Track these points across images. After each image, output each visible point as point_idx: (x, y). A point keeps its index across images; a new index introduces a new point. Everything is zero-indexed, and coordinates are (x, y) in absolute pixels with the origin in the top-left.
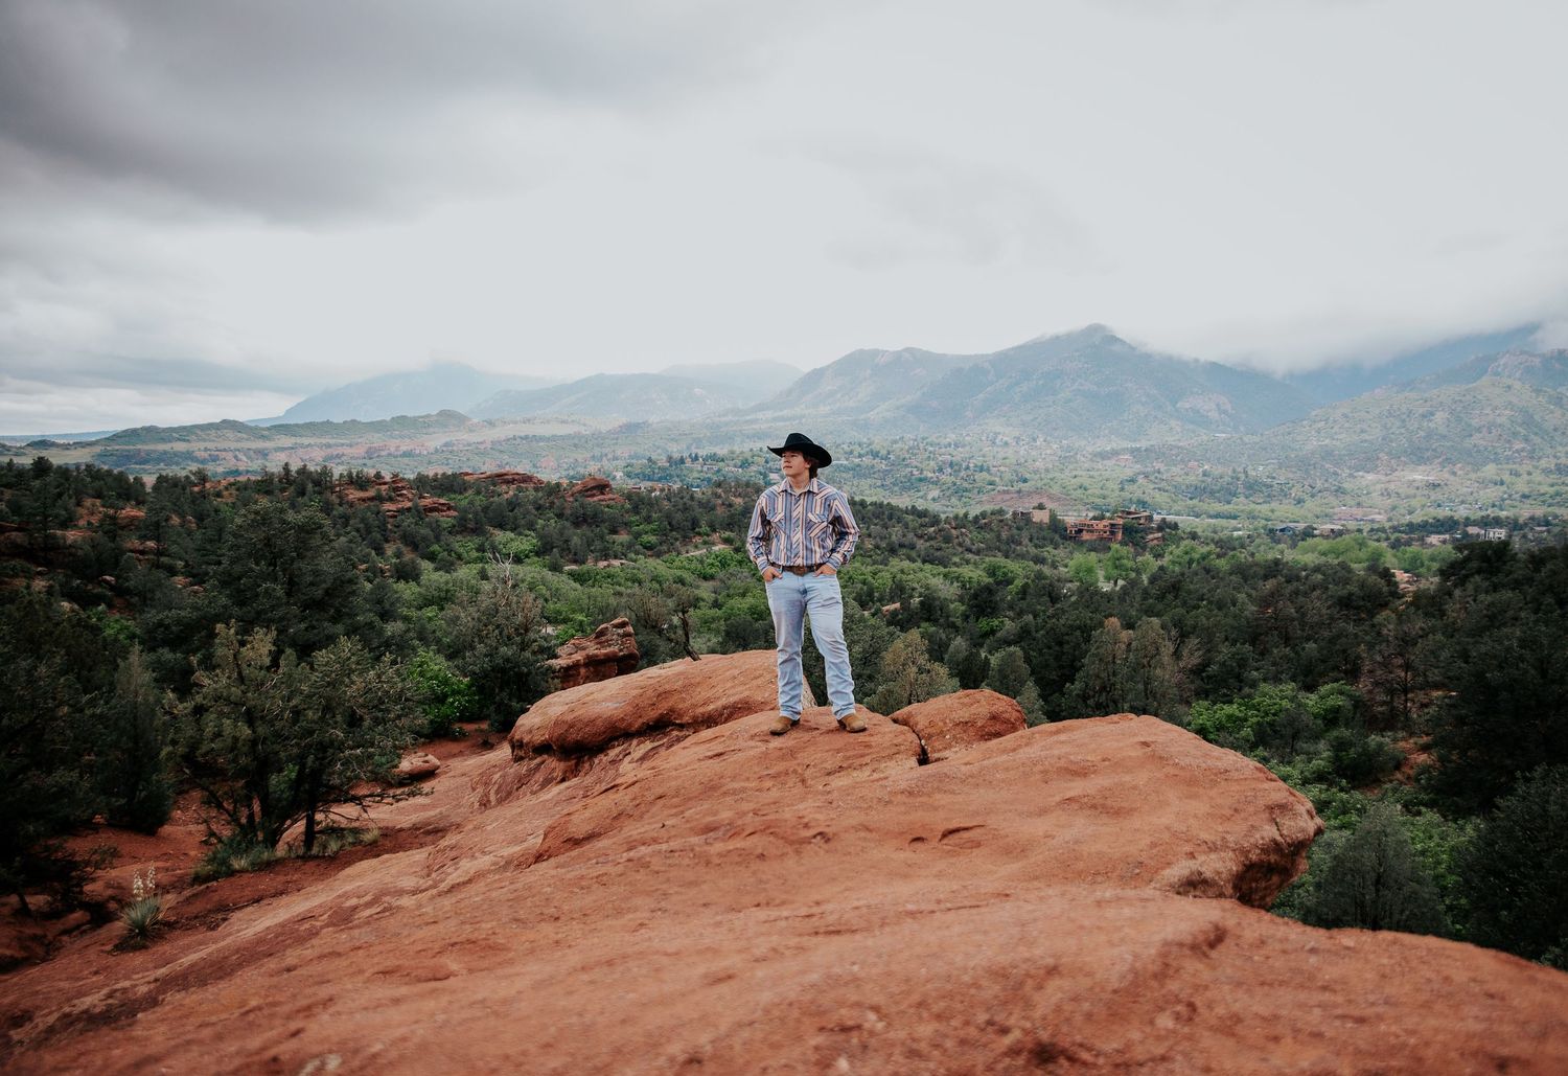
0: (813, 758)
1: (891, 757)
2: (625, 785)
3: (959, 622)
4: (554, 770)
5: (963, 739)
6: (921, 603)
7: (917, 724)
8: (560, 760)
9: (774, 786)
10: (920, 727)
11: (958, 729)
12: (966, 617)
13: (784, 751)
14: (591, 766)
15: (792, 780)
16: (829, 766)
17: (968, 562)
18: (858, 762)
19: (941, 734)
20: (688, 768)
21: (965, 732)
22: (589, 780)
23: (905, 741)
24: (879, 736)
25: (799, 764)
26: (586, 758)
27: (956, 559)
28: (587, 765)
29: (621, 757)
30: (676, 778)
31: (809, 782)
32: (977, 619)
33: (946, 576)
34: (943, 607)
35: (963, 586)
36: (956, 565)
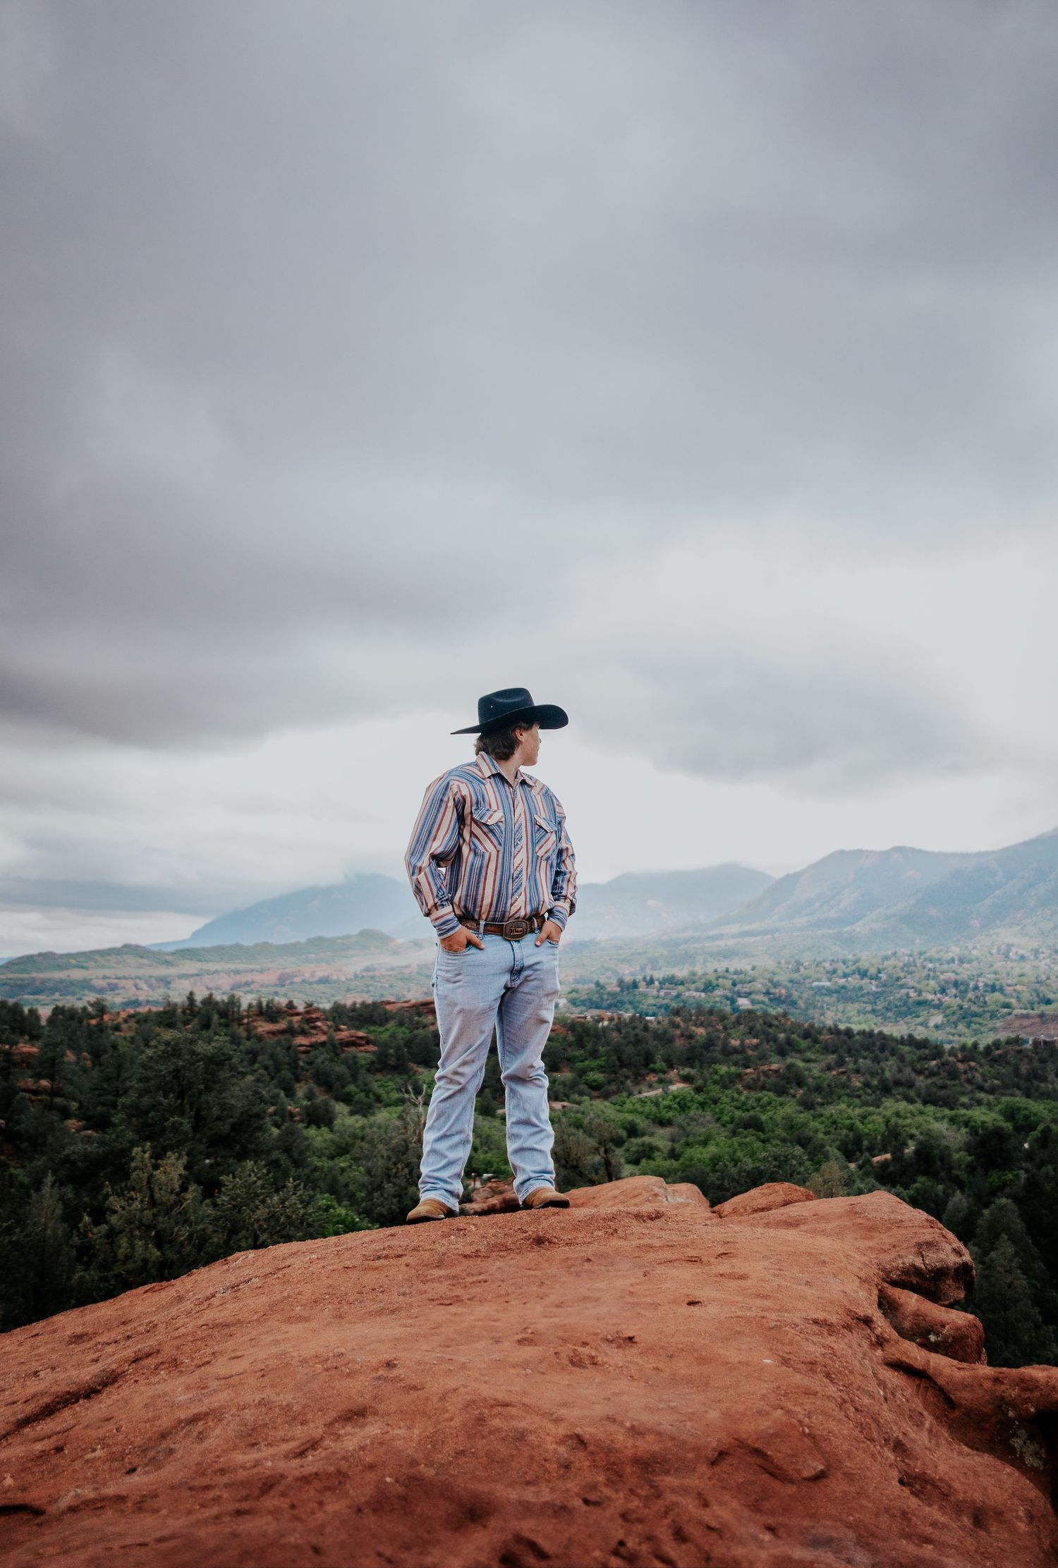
3: (962, 1175)
6: (917, 1152)
12: (971, 1169)
17: (979, 1103)
27: (964, 1099)
32: (986, 1172)
33: (953, 1120)
34: (944, 1157)
35: (974, 1132)
36: (964, 1106)
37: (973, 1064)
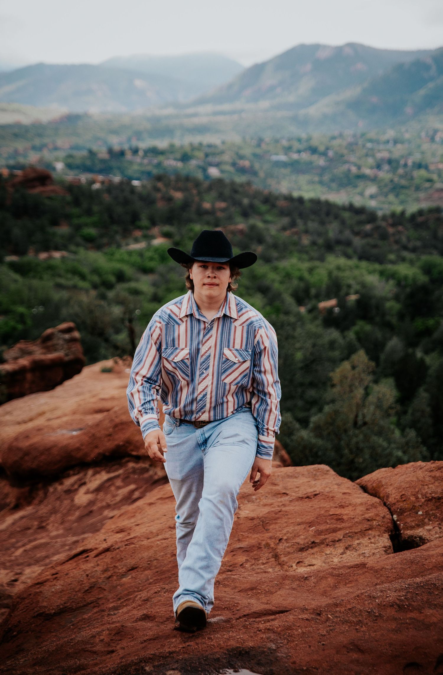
0: (284, 531)
1: (363, 533)
2: (95, 552)
3: (394, 321)
4: (7, 495)
5: (436, 516)
6: (358, 302)
7: (388, 497)
8: (13, 485)
9: (247, 561)
10: (391, 500)
11: (431, 504)
12: (401, 316)
13: (255, 522)
14: (46, 494)
15: (265, 555)
16: (301, 540)
17: (403, 260)
18: (330, 537)
19: (414, 509)
20: (160, 537)
21: (437, 508)
22: (43, 510)
23: (377, 515)
24: (350, 508)
25: (271, 538)
26: (40, 485)
27: (392, 257)
28: (41, 493)
29: (76, 486)
30: (149, 548)
31: (283, 558)
32: (413, 319)
33: (382, 273)
34: (379, 306)
35: (399, 284)
36: (393, 262)
37: (400, 228)
